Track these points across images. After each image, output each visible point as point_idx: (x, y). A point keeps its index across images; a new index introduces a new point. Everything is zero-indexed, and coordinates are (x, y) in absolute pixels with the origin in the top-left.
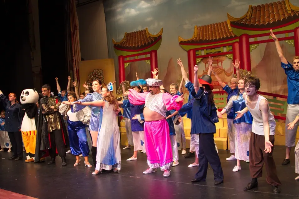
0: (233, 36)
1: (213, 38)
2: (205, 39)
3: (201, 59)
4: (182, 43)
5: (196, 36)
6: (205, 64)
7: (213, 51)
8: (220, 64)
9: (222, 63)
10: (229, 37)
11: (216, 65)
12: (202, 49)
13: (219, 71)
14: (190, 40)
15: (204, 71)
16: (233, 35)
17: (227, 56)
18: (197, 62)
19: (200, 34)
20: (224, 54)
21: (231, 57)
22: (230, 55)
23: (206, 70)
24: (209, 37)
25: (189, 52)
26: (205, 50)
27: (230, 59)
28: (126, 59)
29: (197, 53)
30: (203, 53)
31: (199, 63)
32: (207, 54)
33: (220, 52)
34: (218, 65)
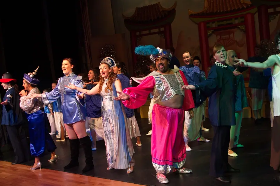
0: (245, 8)
1: (224, 9)
2: (215, 11)
3: (212, 31)
4: (192, 16)
5: (206, 9)
6: (217, 35)
7: (225, 23)
8: (232, 35)
9: (234, 34)
10: (241, 8)
11: (228, 36)
12: (213, 22)
13: (231, 42)
14: (200, 13)
16: (244, 6)
17: (239, 28)
18: (209, 34)
19: (210, 7)
20: (236, 26)
21: (243, 28)
22: (242, 26)
24: (220, 9)
25: (199, 25)
26: (216, 22)
27: (242, 30)
28: (138, 34)
29: (208, 25)
30: (214, 26)
31: (210, 35)
32: (218, 26)
33: (231, 23)
34: (230, 36)
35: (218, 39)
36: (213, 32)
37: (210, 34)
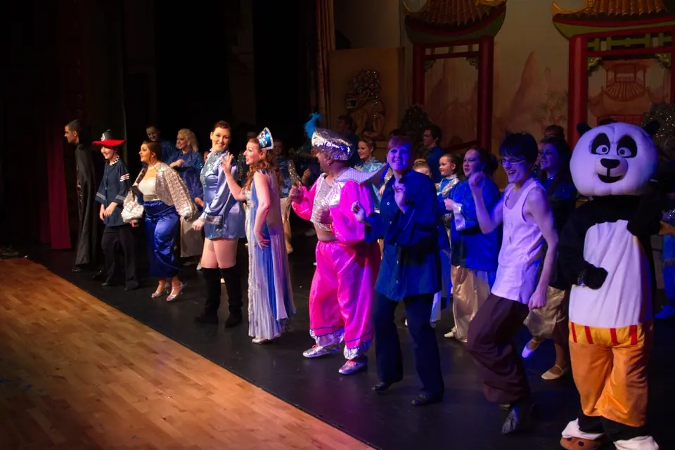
1: (630, 9)
2: (611, 11)
3: (598, 59)
4: (559, 18)
5: (591, 5)
6: (607, 71)
7: (628, 42)
8: (640, 74)
9: (645, 71)
10: (667, 11)
11: (632, 75)
12: (603, 37)
13: (637, 91)
14: (577, 13)
15: (602, 87)
17: (658, 58)
18: (590, 65)
20: (650, 53)
21: (668, 60)
22: (665, 56)
23: (608, 86)
24: (620, 8)
25: (572, 41)
26: (609, 39)
27: (665, 64)
28: (428, 52)
29: (590, 45)
30: (604, 46)
31: (594, 68)
32: (613, 47)
33: (643, 46)
34: (636, 77)
35: (610, 78)
36: (600, 63)
37: (591, 67)
